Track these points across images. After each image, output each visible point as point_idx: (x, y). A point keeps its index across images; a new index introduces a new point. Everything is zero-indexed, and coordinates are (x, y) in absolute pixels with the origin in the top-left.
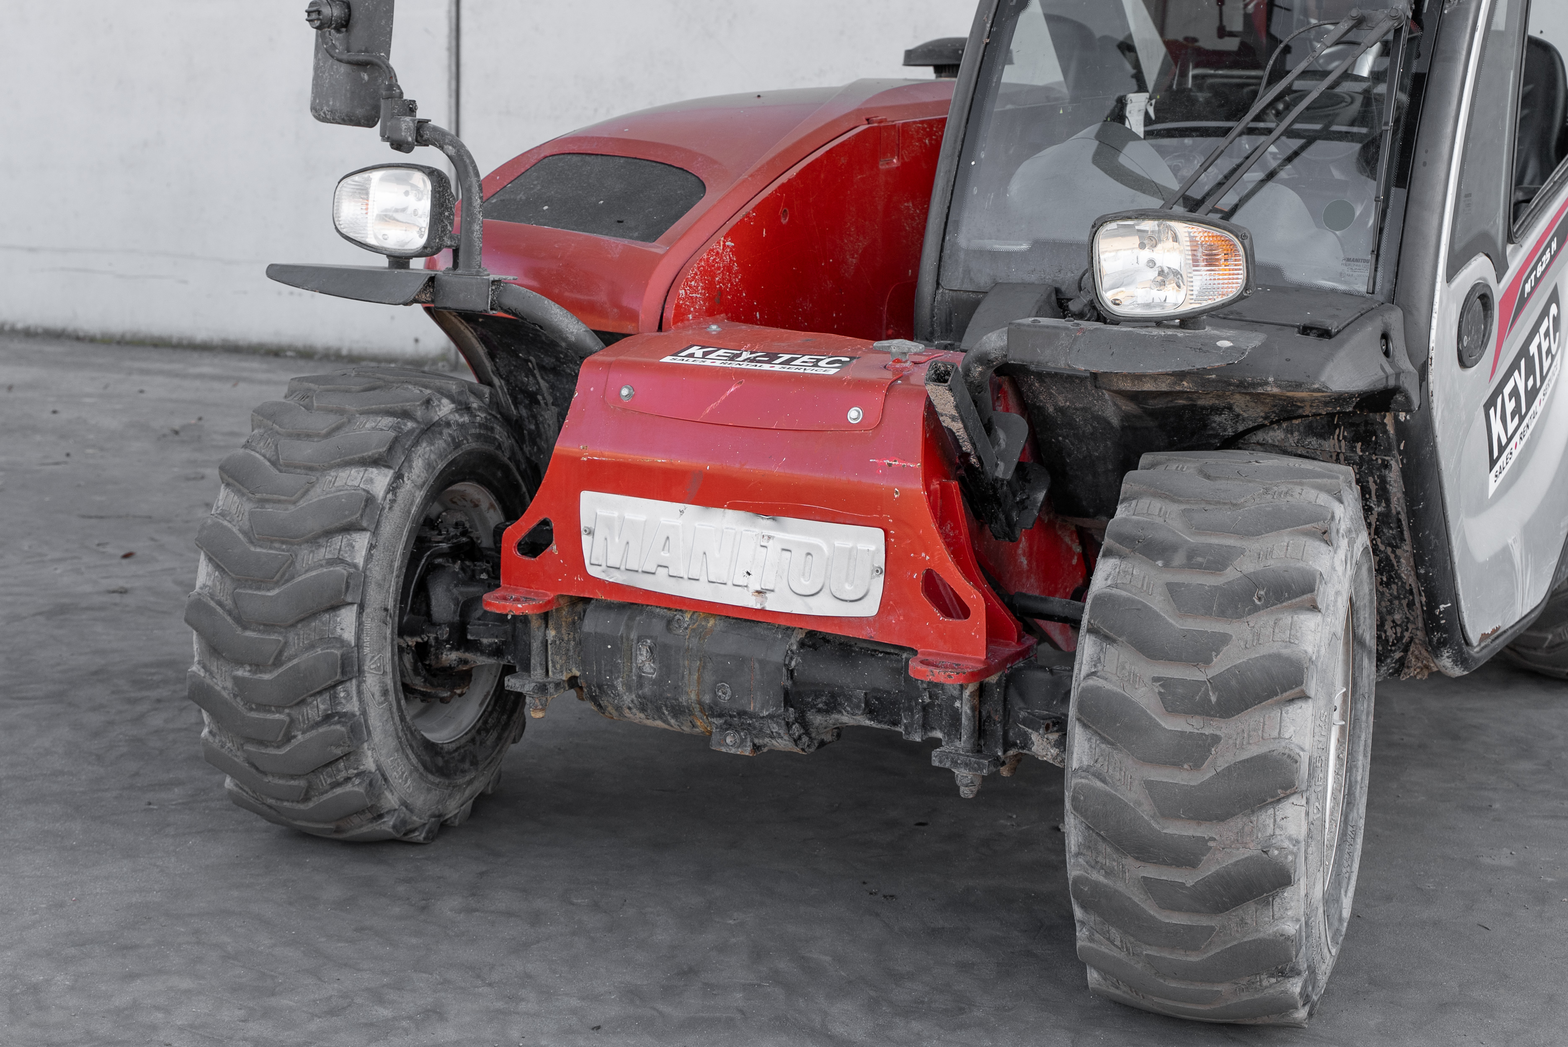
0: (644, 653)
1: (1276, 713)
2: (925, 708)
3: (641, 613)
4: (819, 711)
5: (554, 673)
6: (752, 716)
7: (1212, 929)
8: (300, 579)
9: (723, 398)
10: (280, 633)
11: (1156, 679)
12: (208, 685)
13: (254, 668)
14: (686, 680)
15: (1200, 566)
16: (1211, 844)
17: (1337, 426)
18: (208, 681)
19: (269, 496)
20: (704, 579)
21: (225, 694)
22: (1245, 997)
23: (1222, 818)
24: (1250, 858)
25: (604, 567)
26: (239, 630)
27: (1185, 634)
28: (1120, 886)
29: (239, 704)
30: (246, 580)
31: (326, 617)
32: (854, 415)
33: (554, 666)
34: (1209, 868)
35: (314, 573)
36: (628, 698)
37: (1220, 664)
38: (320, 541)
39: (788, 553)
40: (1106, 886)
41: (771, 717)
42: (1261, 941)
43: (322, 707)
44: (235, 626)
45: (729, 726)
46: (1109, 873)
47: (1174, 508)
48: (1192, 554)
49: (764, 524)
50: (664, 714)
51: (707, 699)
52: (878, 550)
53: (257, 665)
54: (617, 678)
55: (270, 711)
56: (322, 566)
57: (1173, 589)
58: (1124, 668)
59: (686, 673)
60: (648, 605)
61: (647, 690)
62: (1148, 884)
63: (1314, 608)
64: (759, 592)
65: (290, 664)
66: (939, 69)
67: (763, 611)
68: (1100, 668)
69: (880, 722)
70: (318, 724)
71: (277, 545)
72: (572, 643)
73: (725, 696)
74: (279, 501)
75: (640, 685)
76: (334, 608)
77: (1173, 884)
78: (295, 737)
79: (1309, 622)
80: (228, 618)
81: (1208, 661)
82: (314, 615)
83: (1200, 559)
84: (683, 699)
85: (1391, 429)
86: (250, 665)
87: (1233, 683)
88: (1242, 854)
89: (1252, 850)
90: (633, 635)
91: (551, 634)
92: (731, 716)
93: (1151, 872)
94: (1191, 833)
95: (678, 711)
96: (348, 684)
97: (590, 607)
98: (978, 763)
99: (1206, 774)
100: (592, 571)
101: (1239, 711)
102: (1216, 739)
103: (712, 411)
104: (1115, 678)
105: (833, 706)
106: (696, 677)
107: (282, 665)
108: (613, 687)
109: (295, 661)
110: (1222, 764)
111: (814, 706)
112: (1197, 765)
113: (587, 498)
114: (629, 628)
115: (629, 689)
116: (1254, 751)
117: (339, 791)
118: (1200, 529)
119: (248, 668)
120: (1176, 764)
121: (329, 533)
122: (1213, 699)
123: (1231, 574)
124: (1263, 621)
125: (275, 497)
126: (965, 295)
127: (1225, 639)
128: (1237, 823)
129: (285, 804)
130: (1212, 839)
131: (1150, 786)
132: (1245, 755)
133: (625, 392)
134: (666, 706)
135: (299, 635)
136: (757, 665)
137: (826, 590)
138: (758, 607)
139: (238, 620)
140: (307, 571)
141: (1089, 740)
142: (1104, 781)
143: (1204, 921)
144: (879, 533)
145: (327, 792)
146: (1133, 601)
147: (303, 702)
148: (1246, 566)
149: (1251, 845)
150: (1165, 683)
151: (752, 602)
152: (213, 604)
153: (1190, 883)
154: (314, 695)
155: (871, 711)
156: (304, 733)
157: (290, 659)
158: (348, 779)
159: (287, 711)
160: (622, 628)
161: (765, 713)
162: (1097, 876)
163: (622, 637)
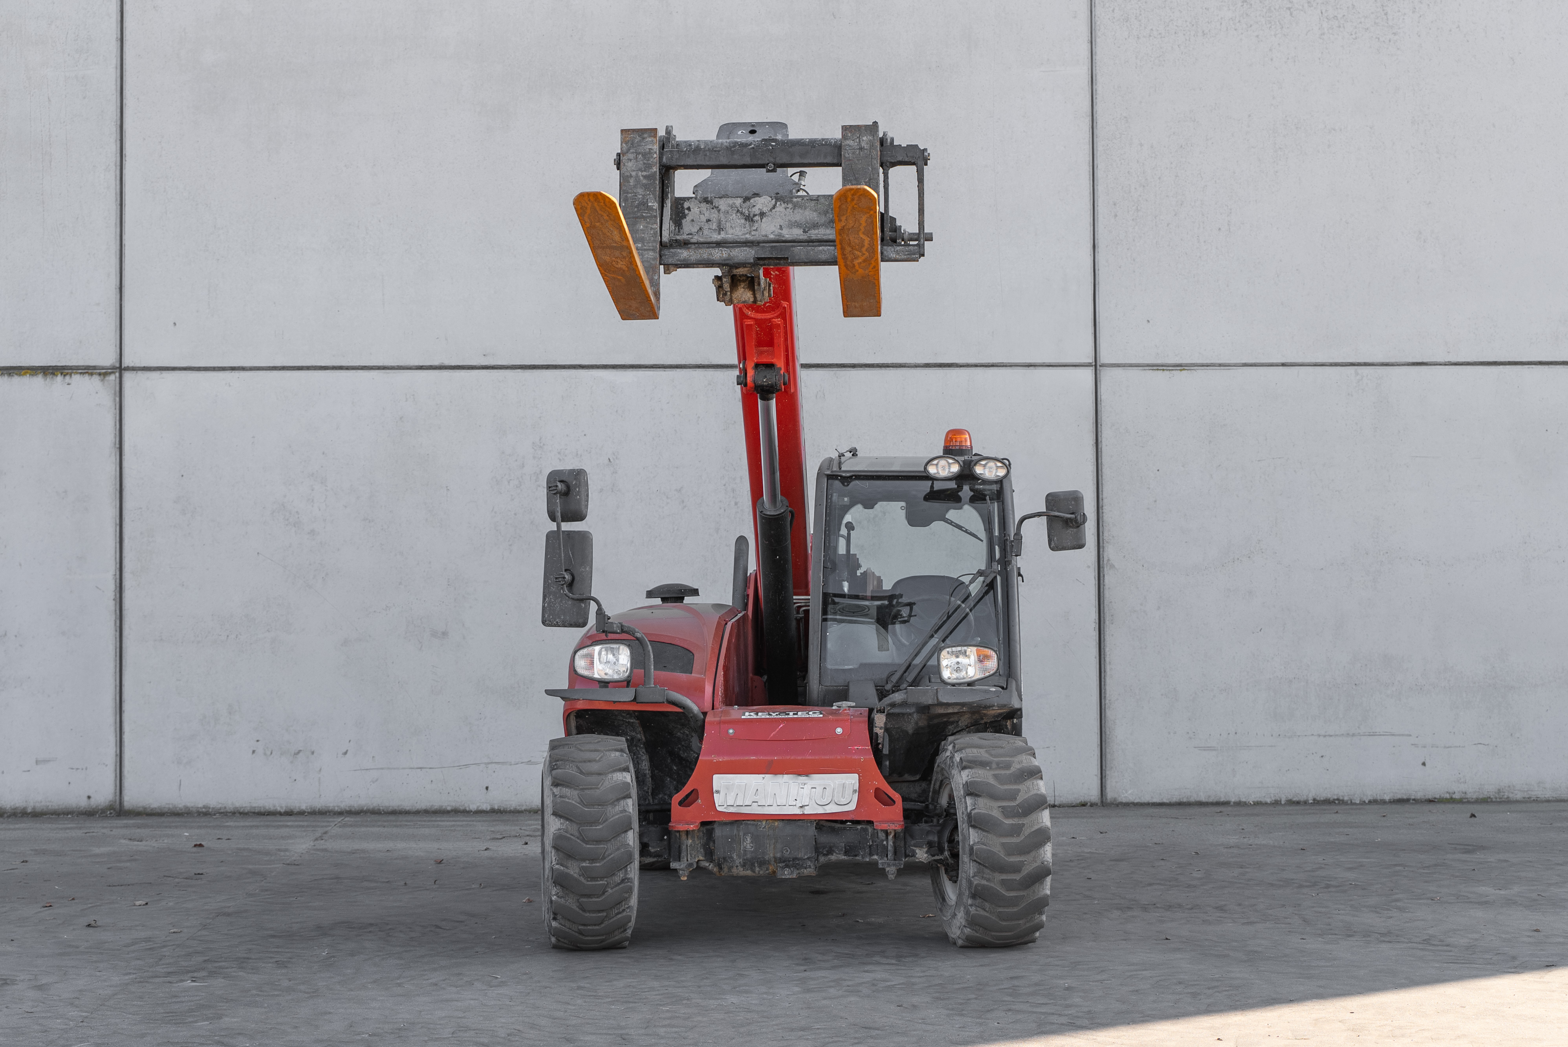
0: (749, 840)
1: (1040, 814)
2: (870, 846)
3: (742, 824)
4: (824, 855)
5: (691, 859)
6: (798, 859)
7: (1024, 895)
8: (611, 820)
9: (778, 730)
10: (604, 844)
11: (1000, 807)
12: (566, 873)
13: (591, 861)
14: (768, 849)
15: (1002, 767)
16: (1025, 863)
17: (988, 728)
18: (566, 870)
19: (586, 787)
20: (775, 805)
21: (575, 875)
22: (1028, 925)
23: (1029, 852)
24: (1038, 866)
25: (725, 806)
26: (584, 845)
27: (1006, 790)
28: (992, 885)
29: (582, 879)
30: (585, 823)
31: (623, 835)
32: (839, 731)
33: (691, 856)
34: (1025, 871)
35: (617, 817)
36: (738, 861)
37: (1020, 799)
38: (615, 803)
39: (814, 789)
40: (987, 885)
41: (808, 858)
42: (1039, 898)
43: (621, 876)
44: (582, 843)
45: (787, 866)
46: (988, 880)
47: (981, 750)
48: (998, 764)
49: (803, 779)
50: (755, 866)
51: (778, 855)
52: (856, 783)
53: (593, 860)
54: (733, 853)
55: (597, 881)
56: (618, 814)
57: (996, 777)
58: (986, 805)
59: (768, 845)
60: (743, 820)
61: (749, 856)
62: (1003, 882)
63: (1042, 778)
64: (801, 807)
65: (610, 857)
66: (664, 600)
67: (804, 814)
68: (976, 806)
69: (849, 856)
70: (619, 884)
71: (597, 807)
72: (700, 845)
73: (787, 854)
74: (591, 789)
75: (745, 854)
76: (626, 831)
77: (1012, 880)
78: (607, 891)
79: (1041, 783)
80: (578, 841)
81: (1016, 799)
82: (618, 835)
83: (1001, 765)
84: (767, 857)
85: (1009, 727)
86: (589, 860)
87: (1026, 805)
88: (1035, 865)
89: (1038, 863)
90: (741, 834)
91: (690, 841)
92: (789, 861)
93: (1004, 877)
94: (1018, 860)
95: (763, 863)
96: (631, 865)
97: (715, 826)
98: (899, 863)
99: (1022, 838)
100: (719, 809)
101: (1030, 814)
102: (1023, 825)
103: (774, 735)
104: (984, 809)
105: (830, 852)
106: (773, 847)
107: (605, 858)
108: (732, 858)
109: (612, 856)
110: (1027, 833)
111: (822, 853)
112: (1018, 835)
113: (716, 777)
114: (738, 831)
115: (740, 857)
116: (1036, 827)
117: (620, 916)
118: (995, 756)
119: (588, 862)
120: (1012, 836)
121: (618, 800)
122: (1020, 811)
123: (1013, 770)
124: (1028, 783)
125: (590, 787)
126: (832, 688)
127: (1019, 790)
128: (1033, 854)
129: (589, 927)
130: (1026, 861)
131: (1003, 844)
132: (1033, 830)
133: (731, 731)
134: (757, 862)
135: (612, 844)
136: (802, 838)
137: (833, 802)
138: (801, 813)
139: (583, 840)
140: (612, 817)
141: (977, 832)
142: (986, 846)
143: (1021, 893)
144: (856, 776)
145: (613, 917)
146: (984, 782)
147: (614, 874)
148: (1016, 767)
149: (1038, 862)
150: (1003, 807)
151: (798, 811)
152: (568, 835)
153: (1018, 878)
154: (618, 871)
155: (846, 853)
156: (612, 889)
157: (609, 856)
158: (624, 910)
159: (605, 879)
160: (735, 831)
161: (806, 857)
162: (984, 882)
163: (736, 835)
